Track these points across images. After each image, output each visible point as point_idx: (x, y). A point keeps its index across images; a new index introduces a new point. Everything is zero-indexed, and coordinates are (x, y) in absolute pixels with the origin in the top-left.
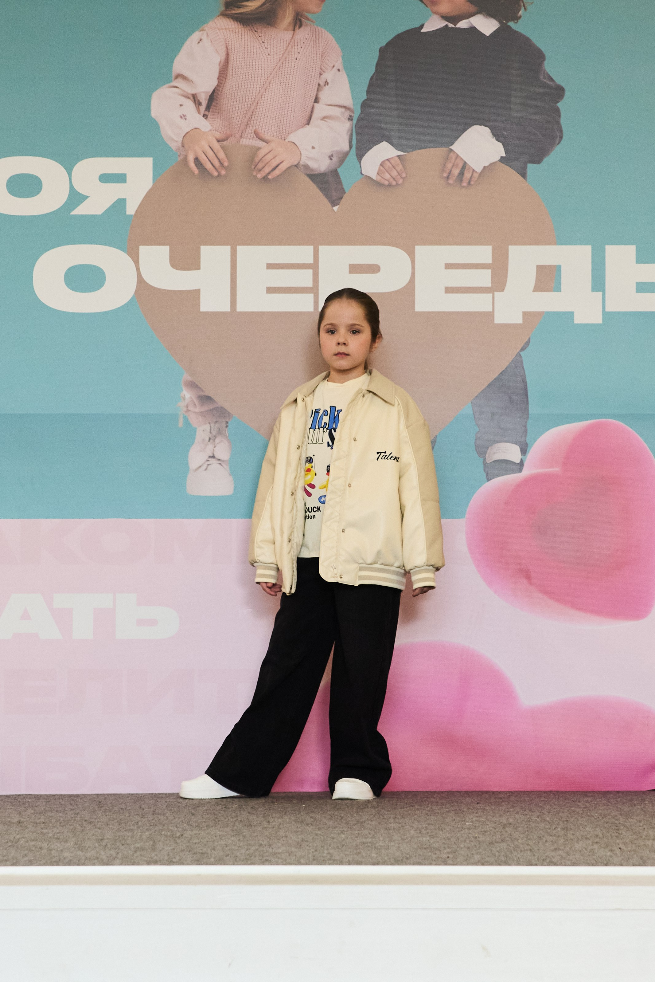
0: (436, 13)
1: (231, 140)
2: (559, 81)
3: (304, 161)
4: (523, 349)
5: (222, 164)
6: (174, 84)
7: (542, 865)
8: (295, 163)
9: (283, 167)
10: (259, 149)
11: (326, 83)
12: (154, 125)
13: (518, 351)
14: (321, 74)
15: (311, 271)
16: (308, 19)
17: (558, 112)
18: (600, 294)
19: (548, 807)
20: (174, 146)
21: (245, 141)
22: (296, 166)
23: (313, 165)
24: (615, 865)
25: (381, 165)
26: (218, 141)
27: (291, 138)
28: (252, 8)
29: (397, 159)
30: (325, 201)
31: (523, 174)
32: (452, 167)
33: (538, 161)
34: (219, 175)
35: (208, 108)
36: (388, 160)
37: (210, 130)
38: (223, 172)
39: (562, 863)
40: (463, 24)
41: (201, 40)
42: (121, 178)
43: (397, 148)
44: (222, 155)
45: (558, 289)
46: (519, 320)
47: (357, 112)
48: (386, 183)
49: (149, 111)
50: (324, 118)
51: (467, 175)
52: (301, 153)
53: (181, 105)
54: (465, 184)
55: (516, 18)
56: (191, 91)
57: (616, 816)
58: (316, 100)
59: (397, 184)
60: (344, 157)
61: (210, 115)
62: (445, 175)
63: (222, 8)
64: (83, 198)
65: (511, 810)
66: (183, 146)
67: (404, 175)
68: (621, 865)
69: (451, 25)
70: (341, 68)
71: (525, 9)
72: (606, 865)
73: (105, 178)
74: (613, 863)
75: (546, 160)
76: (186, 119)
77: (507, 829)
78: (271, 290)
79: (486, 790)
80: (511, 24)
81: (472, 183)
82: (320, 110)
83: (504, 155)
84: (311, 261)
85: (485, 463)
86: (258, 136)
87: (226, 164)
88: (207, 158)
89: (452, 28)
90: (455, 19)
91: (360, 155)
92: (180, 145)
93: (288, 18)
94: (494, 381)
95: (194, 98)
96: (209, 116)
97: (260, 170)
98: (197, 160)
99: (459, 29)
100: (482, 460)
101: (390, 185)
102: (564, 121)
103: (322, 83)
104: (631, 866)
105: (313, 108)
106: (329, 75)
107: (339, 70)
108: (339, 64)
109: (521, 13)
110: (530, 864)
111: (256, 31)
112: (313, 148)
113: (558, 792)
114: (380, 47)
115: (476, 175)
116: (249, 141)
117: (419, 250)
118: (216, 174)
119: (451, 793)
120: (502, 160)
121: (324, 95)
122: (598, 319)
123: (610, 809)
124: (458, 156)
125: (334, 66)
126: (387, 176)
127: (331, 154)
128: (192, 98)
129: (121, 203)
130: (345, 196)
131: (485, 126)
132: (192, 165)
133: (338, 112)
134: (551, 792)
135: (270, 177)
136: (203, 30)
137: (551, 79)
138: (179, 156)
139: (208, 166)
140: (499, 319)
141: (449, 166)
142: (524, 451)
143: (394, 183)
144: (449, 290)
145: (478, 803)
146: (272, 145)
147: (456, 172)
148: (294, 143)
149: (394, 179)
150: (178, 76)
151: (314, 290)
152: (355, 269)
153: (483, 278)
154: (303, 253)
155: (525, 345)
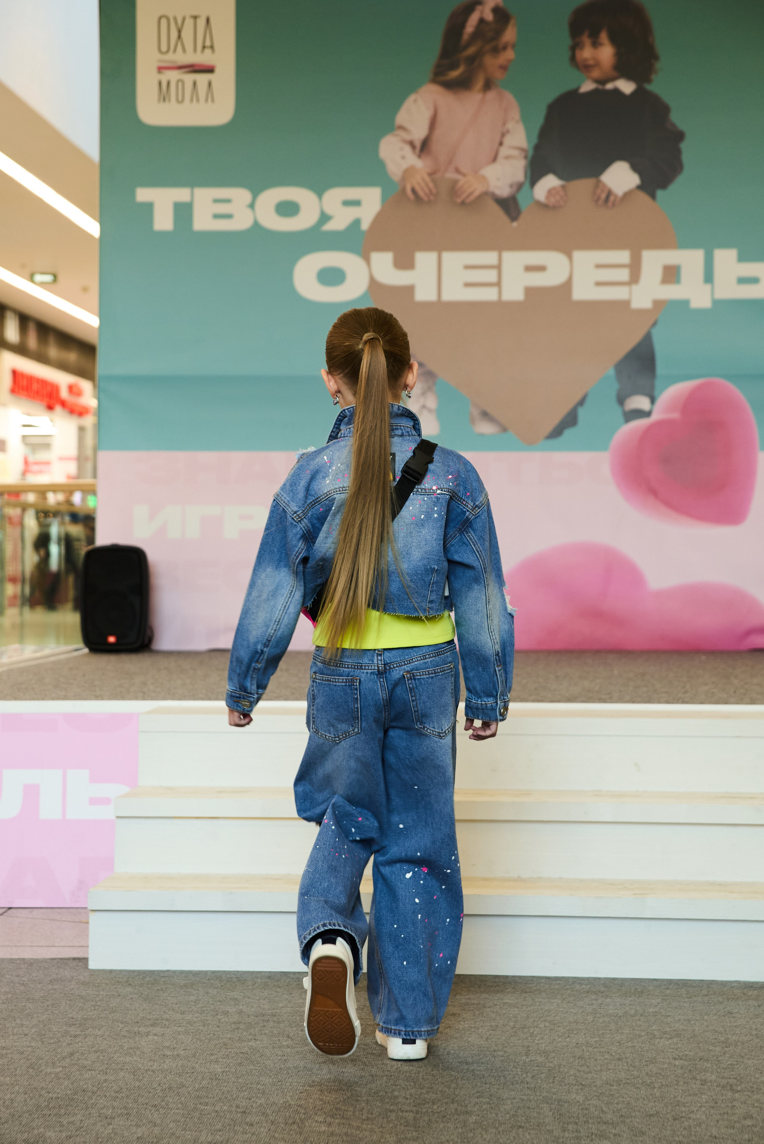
0: (589, 78)
1: (439, 174)
3: (491, 189)
5: (431, 191)
6: (396, 133)
8: (486, 191)
9: (477, 193)
10: (458, 181)
11: (508, 131)
14: (504, 123)
15: (495, 271)
16: (494, 84)
17: (679, 151)
18: (709, 286)
20: (396, 179)
21: (448, 175)
22: (486, 193)
23: (498, 192)
25: (549, 191)
26: (429, 175)
27: (482, 172)
28: (454, 76)
29: (560, 187)
31: (654, 197)
32: (600, 193)
33: (664, 187)
34: (429, 200)
35: (421, 151)
36: (553, 188)
37: (423, 167)
38: (432, 198)
40: (609, 86)
41: (416, 100)
42: (357, 203)
43: (561, 179)
44: (431, 185)
45: (679, 282)
47: (531, 153)
48: (552, 205)
50: (507, 157)
51: (612, 198)
52: (489, 185)
53: (401, 149)
54: (610, 205)
55: (649, 81)
56: (408, 138)
58: (501, 144)
59: (560, 206)
60: (521, 186)
61: (422, 155)
62: (595, 198)
63: (432, 76)
64: (330, 217)
66: (403, 179)
67: (565, 199)
69: (600, 87)
70: (519, 120)
71: (656, 74)
73: (347, 203)
76: (404, 159)
78: (467, 285)
80: (646, 86)
81: (616, 204)
82: (504, 151)
83: (639, 182)
84: (495, 262)
85: (624, 411)
86: (458, 171)
87: (434, 191)
88: (421, 187)
89: (601, 90)
90: (603, 82)
91: (533, 184)
92: (400, 178)
93: (480, 82)
94: (630, 352)
95: (411, 144)
96: (422, 157)
97: (458, 196)
98: (413, 190)
99: (607, 90)
100: (622, 408)
101: (554, 207)
103: (505, 131)
105: (498, 150)
106: (510, 126)
107: (517, 121)
108: (518, 117)
109: (653, 77)
111: (457, 93)
112: (498, 179)
115: (618, 199)
116: (451, 175)
117: (577, 255)
118: (426, 199)
120: (639, 187)
121: (507, 140)
122: (707, 304)
124: (604, 185)
125: (513, 119)
126: (552, 200)
127: (510, 184)
128: (409, 142)
129: (357, 222)
131: (626, 161)
132: (409, 192)
133: (516, 152)
135: (466, 201)
136: (417, 93)
137: (674, 126)
138: (400, 186)
139: (421, 193)
140: (634, 305)
141: (598, 191)
142: (652, 402)
143: (558, 205)
144: (598, 284)
146: (468, 178)
147: (603, 196)
148: (483, 176)
149: (558, 202)
150: (400, 127)
151: (498, 284)
152: (529, 269)
153: (624, 275)
154: (490, 257)
155: (654, 324)
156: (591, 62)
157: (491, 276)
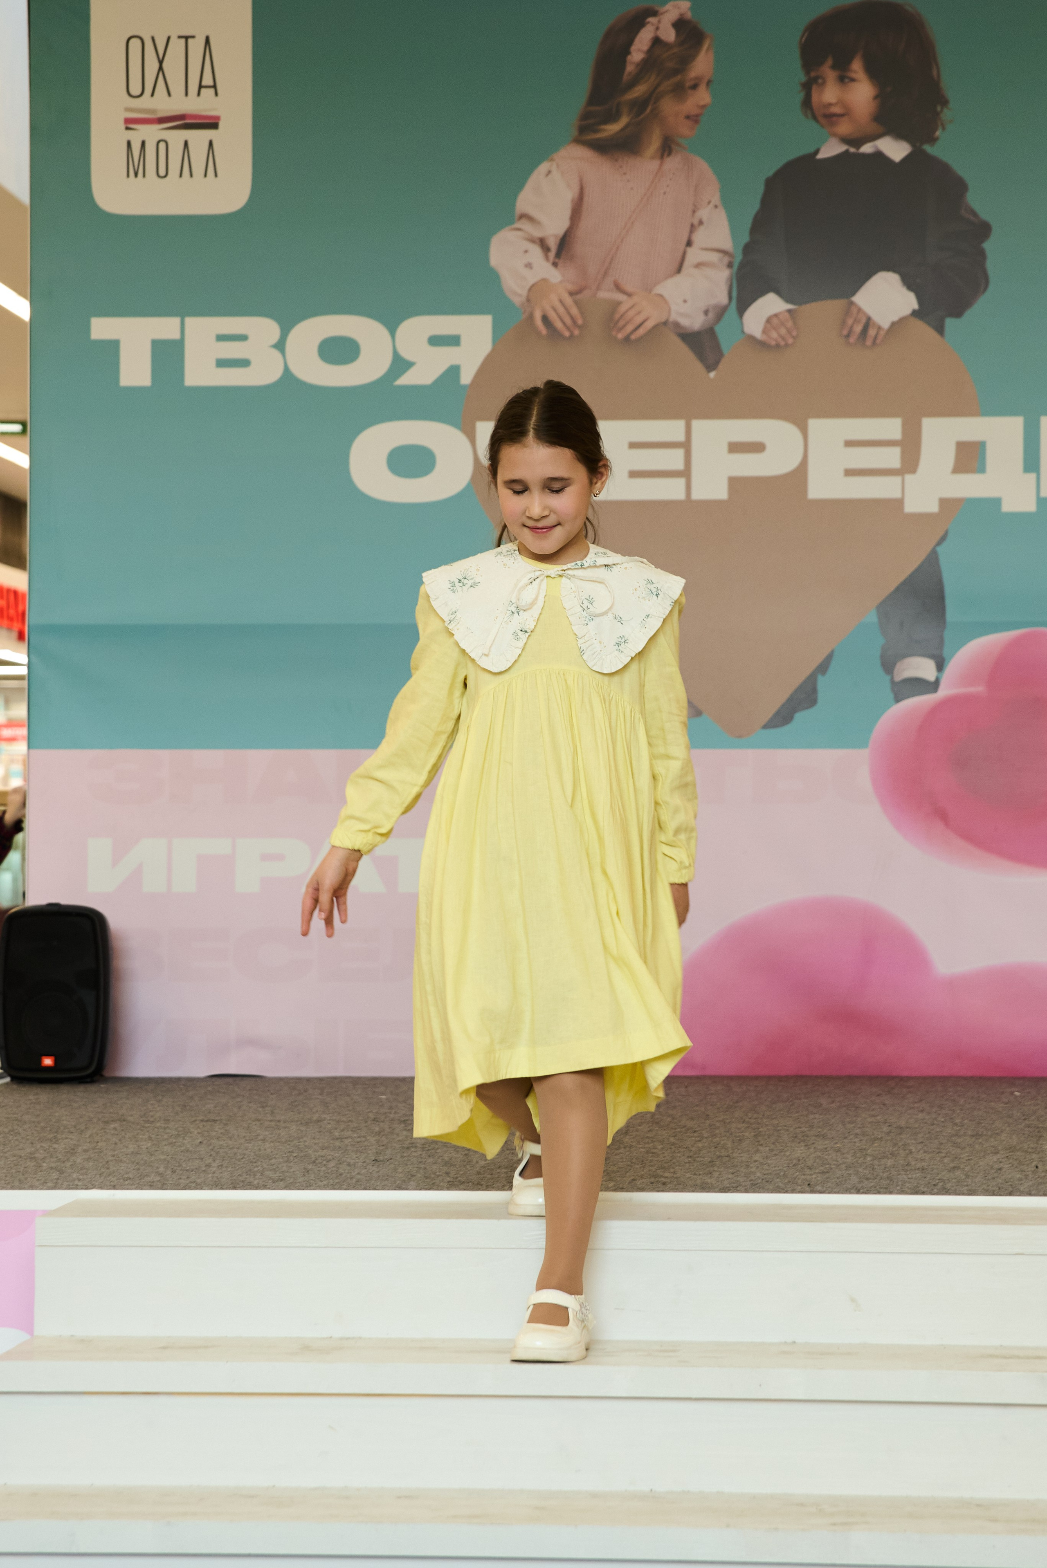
0: (834, 135)
1: (587, 294)
2: (984, 216)
3: (674, 317)
4: (939, 543)
5: (574, 322)
6: (518, 225)
7: (932, 1193)
8: (663, 320)
9: (649, 324)
10: (619, 303)
11: (701, 223)
12: (494, 277)
13: (933, 546)
14: (694, 212)
15: (680, 452)
16: (678, 145)
17: (982, 254)
18: (1032, 476)
19: (962, 1102)
20: (517, 301)
21: (603, 295)
22: (665, 323)
23: (685, 322)
24: (1022, 1194)
25: (769, 320)
26: (571, 294)
27: (659, 290)
28: (612, 133)
29: (787, 314)
30: (699, 366)
31: (940, 330)
32: (853, 324)
33: (958, 314)
34: (572, 336)
35: (558, 255)
36: (776, 315)
37: (561, 282)
38: (576, 332)
39: (956, 1190)
40: (867, 148)
41: (549, 172)
42: (453, 341)
43: (787, 300)
44: (575, 311)
45: (981, 469)
46: (934, 508)
47: (739, 258)
48: (773, 343)
49: (487, 259)
50: (699, 265)
51: (872, 332)
52: (670, 310)
53: (526, 252)
54: (869, 342)
55: (933, 140)
56: (537, 234)
57: (1042, 1116)
58: (689, 243)
59: (787, 345)
60: (721, 312)
61: (560, 262)
62: (845, 332)
63: (575, 133)
64: (409, 365)
65: (916, 1105)
66: (528, 300)
67: (794, 333)
68: (1030, 1194)
69: (852, 150)
70: (718, 203)
71: (944, 129)
72: (1010, 1194)
73: (436, 341)
74: (1020, 1191)
75: (969, 314)
76: (531, 268)
77: (903, 1136)
78: (633, 475)
79: (894, 1074)
80: (927, 148)
81: (878, 342)
82: (694, 255)
83: (916, 306)
84: (681, 437)
85: (893, 683)
86: (618, 287)
87: (580, 322)
88: (557, 314)
89: (854, 154)
90: (856, 141)
91: (742, 309)
92: (524, 299)
93: (655, 143)
94: (904, 583)
95: (542, 243)
96: (560, 265)
97: (620, 330)
98: (545, 319)
99: (864, 155)
100: (888, 678)
101: (778, 346)
102: (991, 266)
103: (696, 222)
104: (1040, 1196)
105: (684, 253)
106: (703, 213)
107: (716, 207)
108: (716, 199)
109: (938, 133)
110: (916, 1192)
111: (616, 160)
112: (685, 301)
113: (980, 1078)
114: (764, 178)
115: (882, 333)
116: (607, 294)
117: (814, 424)
118: (567, 334)
119: (851, 1079)
120: (914, 313)
121: (699, 238)
122: (1029, 506)
123: (1038, 1104)
124: (860, 310)
125: (709, 202)
126: (774, 335)
127: (704, 309)
128: (538, 241)
129: (454, 371)
130: (724, 361)
131: (895, 271)
132: (539, 322)
133: (714, 257)
134: (972, 1077)
135: (633, 337)
136: (552, 160)
137: (974, 213)
138: (524, 313)
139: (559, 325)
140: (910, 507)
141: (850, 321)
142: (940, 667)
143: (782, 343)
144: (849, 473)
145: (878, 1095)
146: (635, 299)
147: (858, 329)
148: (661, 296)
149: (783, 338)
150: (523, 216)
151: (686, 473)
152: (735, 448)
153: (892, 457)
154: (673, 429)
155: (943, 539)
156: (836, 110)
157: (674, 459)
